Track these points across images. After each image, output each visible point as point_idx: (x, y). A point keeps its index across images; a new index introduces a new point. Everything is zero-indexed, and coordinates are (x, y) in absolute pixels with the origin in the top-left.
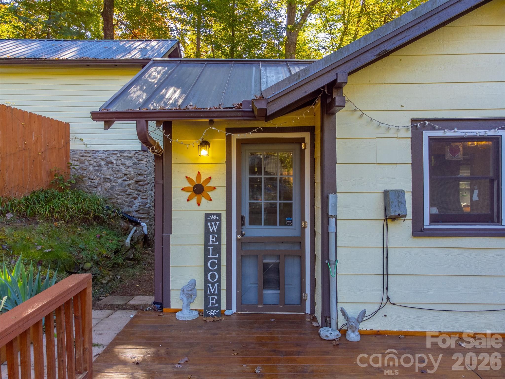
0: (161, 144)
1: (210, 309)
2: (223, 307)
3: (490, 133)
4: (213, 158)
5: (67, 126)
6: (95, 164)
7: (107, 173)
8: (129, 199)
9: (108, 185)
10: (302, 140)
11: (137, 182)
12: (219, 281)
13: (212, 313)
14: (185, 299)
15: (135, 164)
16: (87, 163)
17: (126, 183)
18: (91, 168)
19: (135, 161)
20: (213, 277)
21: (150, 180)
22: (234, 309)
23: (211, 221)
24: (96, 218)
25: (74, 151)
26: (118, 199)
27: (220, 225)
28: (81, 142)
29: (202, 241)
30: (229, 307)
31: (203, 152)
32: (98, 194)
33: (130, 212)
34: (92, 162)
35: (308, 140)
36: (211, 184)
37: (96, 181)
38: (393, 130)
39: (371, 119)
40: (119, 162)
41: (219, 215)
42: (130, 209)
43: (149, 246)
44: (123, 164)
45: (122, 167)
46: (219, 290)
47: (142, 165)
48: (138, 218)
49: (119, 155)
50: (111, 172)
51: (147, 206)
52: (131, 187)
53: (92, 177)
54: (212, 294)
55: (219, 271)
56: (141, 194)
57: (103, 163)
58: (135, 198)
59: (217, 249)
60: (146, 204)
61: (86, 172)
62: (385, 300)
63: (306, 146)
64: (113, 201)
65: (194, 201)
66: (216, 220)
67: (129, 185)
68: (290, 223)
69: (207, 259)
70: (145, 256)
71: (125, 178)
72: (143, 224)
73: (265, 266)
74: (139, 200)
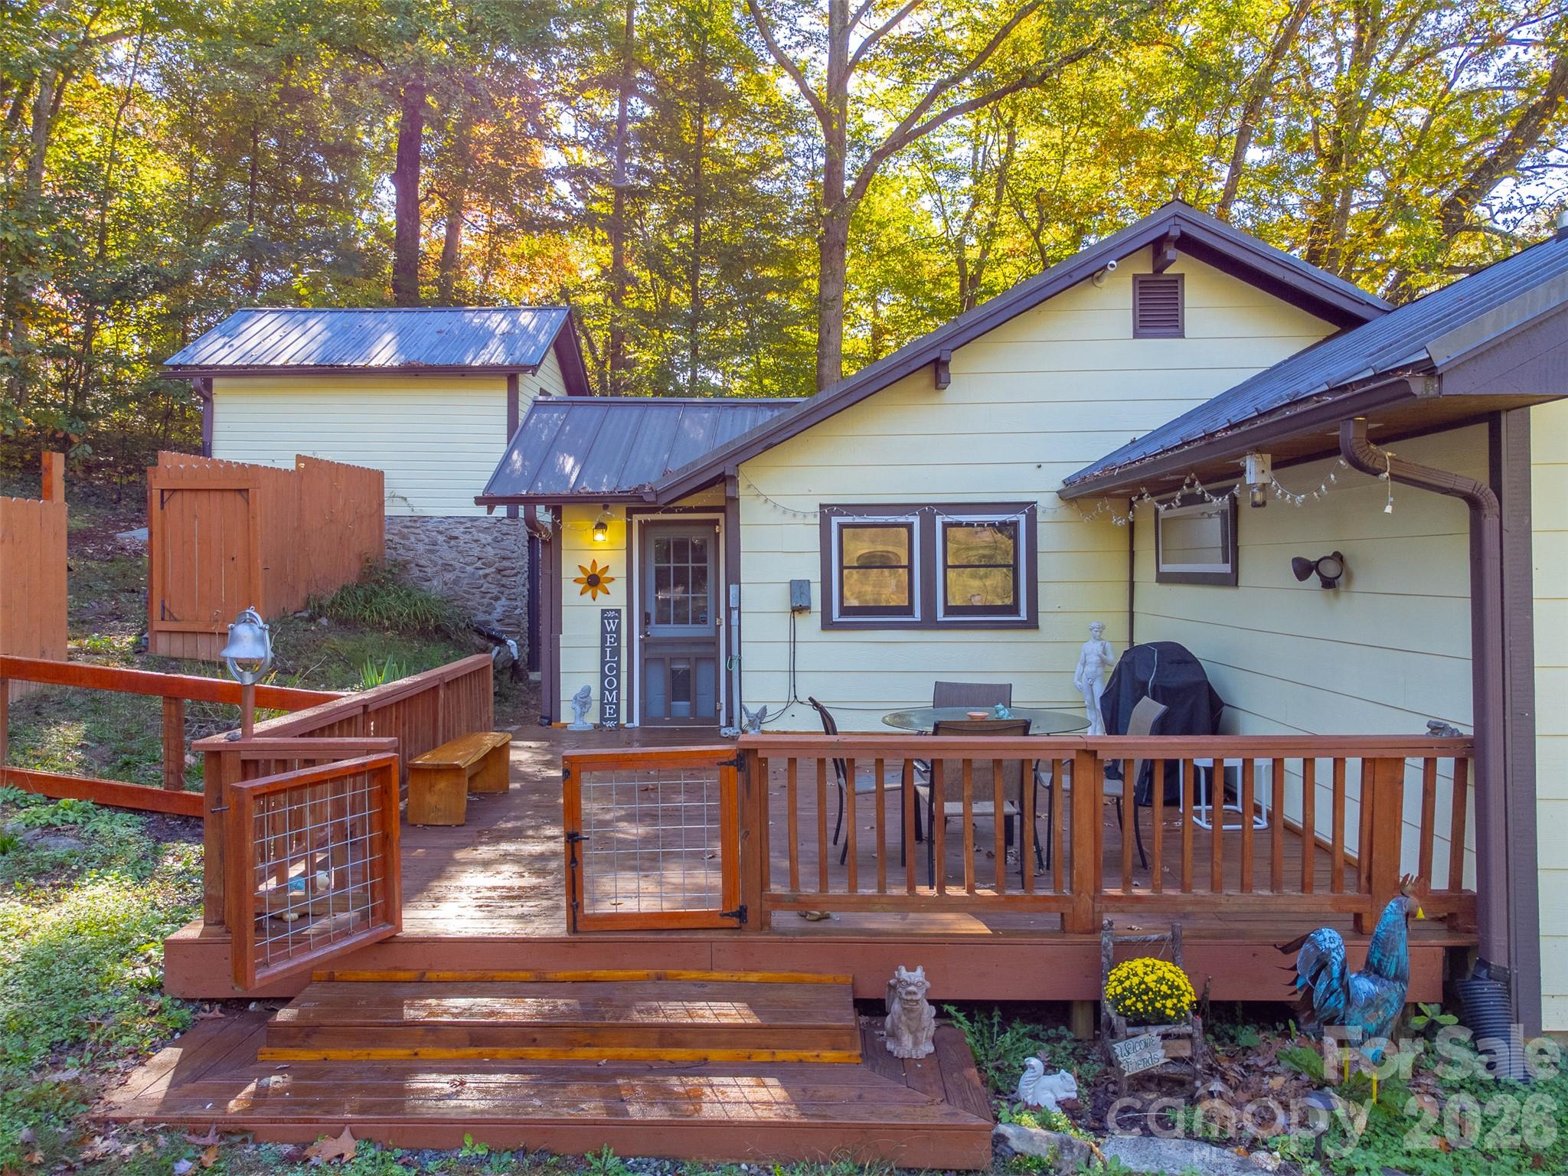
0: (549, 527)
1: (607, 720)
2: (623, 720)
3: (902, 519)
4: (611, 543)
5: (380, 475)
6: (427, 540)
7: (448, 555)
8: (486, 601)
9: (449, 576)
10: (716, 522)
11: (499, 571)
12: (618, 688)
13: (610, 724)
14: (578, 708)
15: (495, 540)
16: (413, 539)
17: (481, 572)
18: (421, 547)
19: (496, 534)
20: (611, 683)
21: (522, 567)
22: (636, 723)
23: (608, 618)
24: (438, 628)
25: (391, 518)
26: (468, 600)
27: (619, 624)
28: (404, 503)
29: (598, 643)
30: (630, 719)
31: (599, 536)
32: (433, 591)
33: (487, 623)
34: (423, 536)
35: (722, 522)
36: (608, 575)
37: (428, 570)
38: (800, 516)
39: (775, 506)
40: (468, 536)
41: (618, 611)
42: (488, 617)
43: (521, 680)
44: (476, 541)
45: (474, 545)
46: (618, 698)
47: (509, 542)
48: (503, 632)
49: (469, 525)
50: (454, 554)
51: (518, 611)
52: (489, 579)
53: (422, 562)
54: (609, 703)
55: (618, 677)
56: (507, 592)
57: (441, 538)
58: (497, 599)
59: (616, 652)
60: (516, 608)
61: (411, 554)
62: (792, 699)
63: (720, 529)
64: (460, 603)
65: (589, 594)
66: (615, 618)
67: (486, 576)
68: (704, 621)
69: (603, 663)
70: (516, 693)
71: (479, 564)
72: (510, 642)
73: (674, 672)
74: (503, 601)
